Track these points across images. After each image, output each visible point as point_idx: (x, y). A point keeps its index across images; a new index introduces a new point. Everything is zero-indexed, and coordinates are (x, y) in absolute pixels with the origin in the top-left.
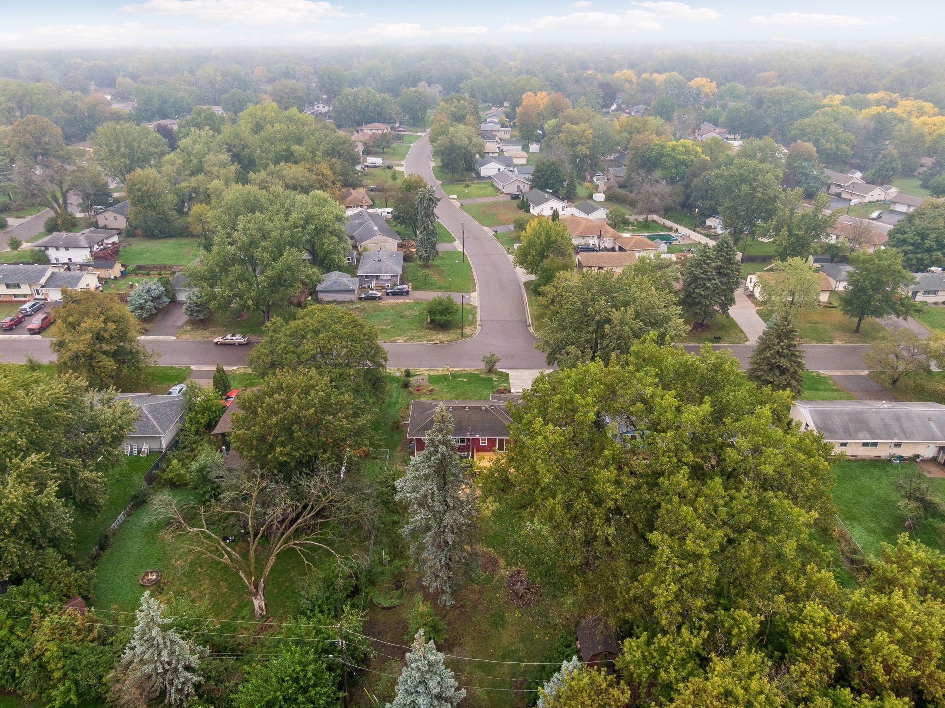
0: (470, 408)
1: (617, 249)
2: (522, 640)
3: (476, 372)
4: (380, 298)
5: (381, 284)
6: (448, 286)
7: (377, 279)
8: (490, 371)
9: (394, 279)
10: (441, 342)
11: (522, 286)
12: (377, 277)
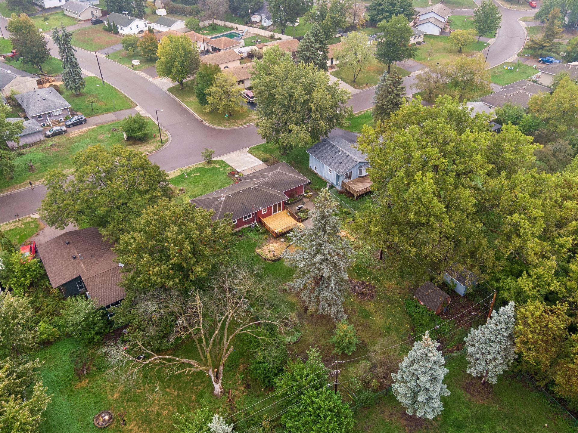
0: (243, 191)
1: (211, 49)
2: (388, 318)
3: (201, 166)
4: (65, 131)
5: (54, 119)
6: (111, 107)
7: (50, 116)
8: (209, 162)
9: (66, 112)
10: (150, 152)
11: (168, 93)
12: (50, 115)
